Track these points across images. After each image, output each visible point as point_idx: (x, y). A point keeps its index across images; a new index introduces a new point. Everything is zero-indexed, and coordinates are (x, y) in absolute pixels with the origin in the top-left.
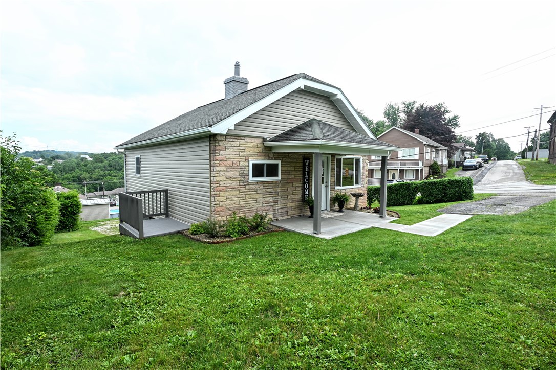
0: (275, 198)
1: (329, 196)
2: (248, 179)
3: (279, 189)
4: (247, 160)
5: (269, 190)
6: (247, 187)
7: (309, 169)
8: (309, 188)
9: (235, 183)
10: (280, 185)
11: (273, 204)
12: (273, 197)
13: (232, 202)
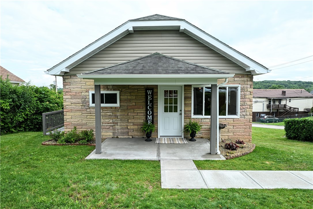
0: (114, 120)
1: (183, 124)
2: (89, 105)
3: (118, 114)
4: (87, 91)
5: (108, 114)
6: (88, 110)
7: (152, 97)
8: (153, 114)
9: (79, 107)
10: (119, 111)
11: (112, 125)
12: (112, 119)
13: (76, 120)
